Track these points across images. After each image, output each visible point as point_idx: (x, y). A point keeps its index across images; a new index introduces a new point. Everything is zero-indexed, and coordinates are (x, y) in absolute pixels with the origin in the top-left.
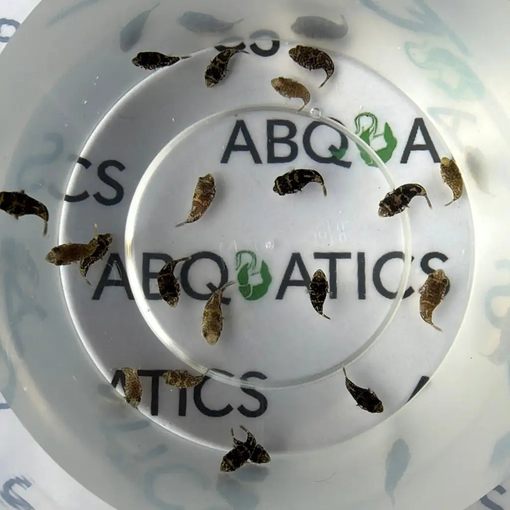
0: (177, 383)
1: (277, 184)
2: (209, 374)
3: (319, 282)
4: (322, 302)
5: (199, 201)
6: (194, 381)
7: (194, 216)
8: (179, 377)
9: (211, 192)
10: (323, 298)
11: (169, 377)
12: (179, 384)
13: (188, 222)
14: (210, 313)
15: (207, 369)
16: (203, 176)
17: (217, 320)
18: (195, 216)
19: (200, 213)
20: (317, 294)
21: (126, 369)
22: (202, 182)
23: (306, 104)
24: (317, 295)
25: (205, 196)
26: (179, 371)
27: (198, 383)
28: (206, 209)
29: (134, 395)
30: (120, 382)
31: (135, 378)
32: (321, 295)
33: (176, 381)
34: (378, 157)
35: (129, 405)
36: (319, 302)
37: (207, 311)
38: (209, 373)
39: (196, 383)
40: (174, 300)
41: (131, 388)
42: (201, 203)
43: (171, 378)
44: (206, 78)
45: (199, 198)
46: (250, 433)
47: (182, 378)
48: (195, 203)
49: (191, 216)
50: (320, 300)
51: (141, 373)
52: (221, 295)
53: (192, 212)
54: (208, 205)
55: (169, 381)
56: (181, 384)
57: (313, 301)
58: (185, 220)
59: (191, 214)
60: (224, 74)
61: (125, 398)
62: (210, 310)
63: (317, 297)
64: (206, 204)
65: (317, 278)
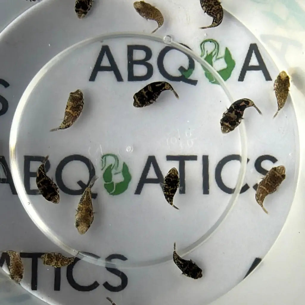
0: (52, 263)
1: (136, 98)
2: (79, 257)
3: (173, 178)
4: (173, 194)
5: (71, 111)
6: (67, 261)
7: (65, 124)
8: (54, 258)
9: (80, 104)
10: (174, 191)
11: (46, 258)
12: (54, 264)
13: (61, 129)
14: (84, 209)
15: (77, 252)
16: (73, 92)
17: (89, 216)
18: (67, 124)
19: (71, 122)
20: (170, 187)
21: (11, 252)
22: (73, 96)
23: (159, 27)
24: (169, 189)
25: (75, 107)
26: (54, 253)
27: (70, 263)
28: (77, 118)
29: (17, 273)
30: (5, 262)
31: (18, 259)
32: (172, 189)
33: (52, 261)
34: (219, 76)
35: (13, 282)
36: (171, 194)
37: (81, 206)
38: (79, 255)
39: (68, 263)
40: (56, 198)
41: (14, 267)
42: (72, 113)
43: (47, 259)
44: (77, 11)
45: (70, 109)
46: (114, 304)
47: (56, 259)
48: (67, 113)
49: (64, 124)
50: (172, 193)
51: (23, 255)
52: (91, 192)
53: (64, 121)
54: (78, 115)
55: (46, 262)
56: (56, 263)
57: (165, 193)
58: (58, 126)
59: (63, 123)
60: (90, 4)
61: (9, 275)
62: (84, 205)
63: (170, 190)
64: (76, 114)
65: (171, 175)
